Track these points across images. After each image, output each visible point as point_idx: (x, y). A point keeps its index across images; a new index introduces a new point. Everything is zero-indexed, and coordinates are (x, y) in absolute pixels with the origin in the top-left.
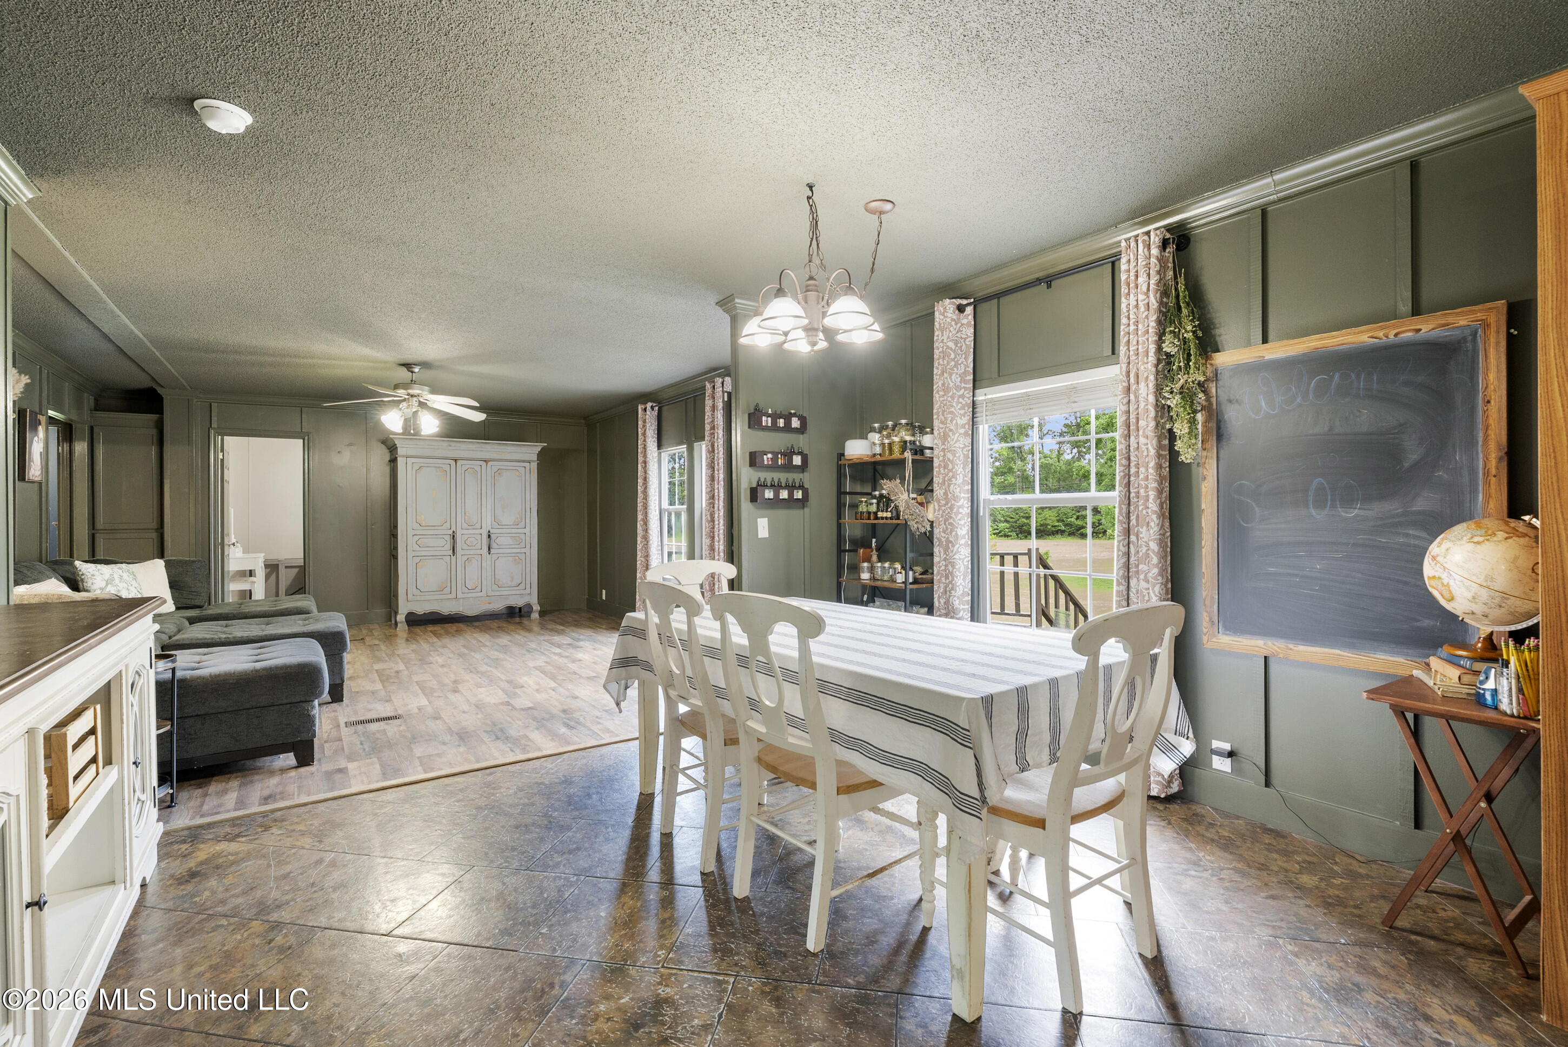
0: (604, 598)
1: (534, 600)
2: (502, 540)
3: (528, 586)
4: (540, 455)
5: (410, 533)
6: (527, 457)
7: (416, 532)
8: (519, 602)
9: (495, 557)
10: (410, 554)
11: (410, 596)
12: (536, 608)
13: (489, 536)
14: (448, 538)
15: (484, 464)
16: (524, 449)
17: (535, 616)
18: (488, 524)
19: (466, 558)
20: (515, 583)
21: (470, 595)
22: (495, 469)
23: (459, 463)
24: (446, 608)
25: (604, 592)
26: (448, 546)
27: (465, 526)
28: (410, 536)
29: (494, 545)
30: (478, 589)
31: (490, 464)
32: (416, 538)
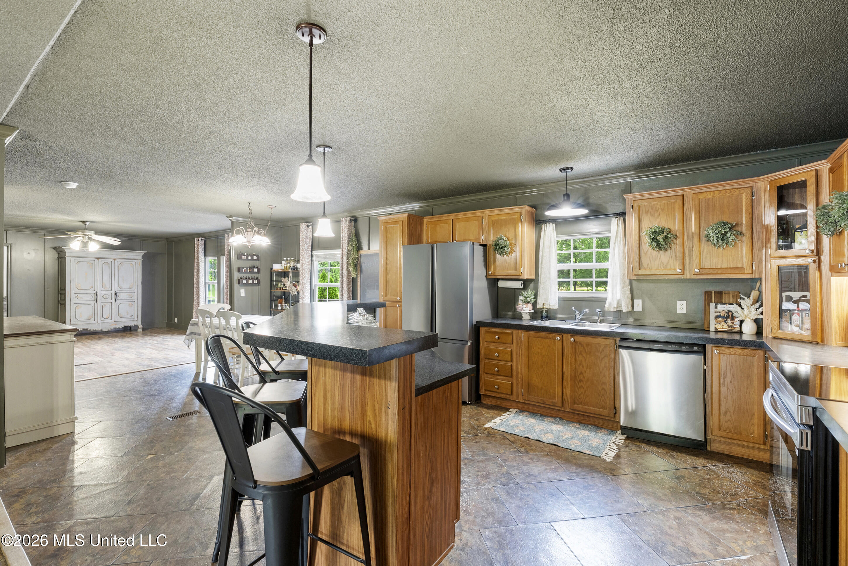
0: (176, 321)
1: (139, 323)
2: (122, 296)
3: (136, 317)
4: (143, 257)
5: (73, 292)
6: (137, 257)
7: (76, 292)
8: (132, 324)
9: (118, 303)
10: (73, 302)
11: (72, 322)
12: (141, 326)
13: (116, 294)
14: (93, 295)
15: (113, 261)
16: (135, 254)
17: (140, 330)
18: (115, 288)
19: (103, 304)
20: (129, 315)
21: (105, 321)
22: (119, 263)
23: (100, 260)
24: (92, 327)
25: (176, 319)
26: (93, 299)
27: (103, 289)
28: (72, 294)
29: (118, 298)
30: (110, 318)
31: (116, 260)
32: (76, 295)
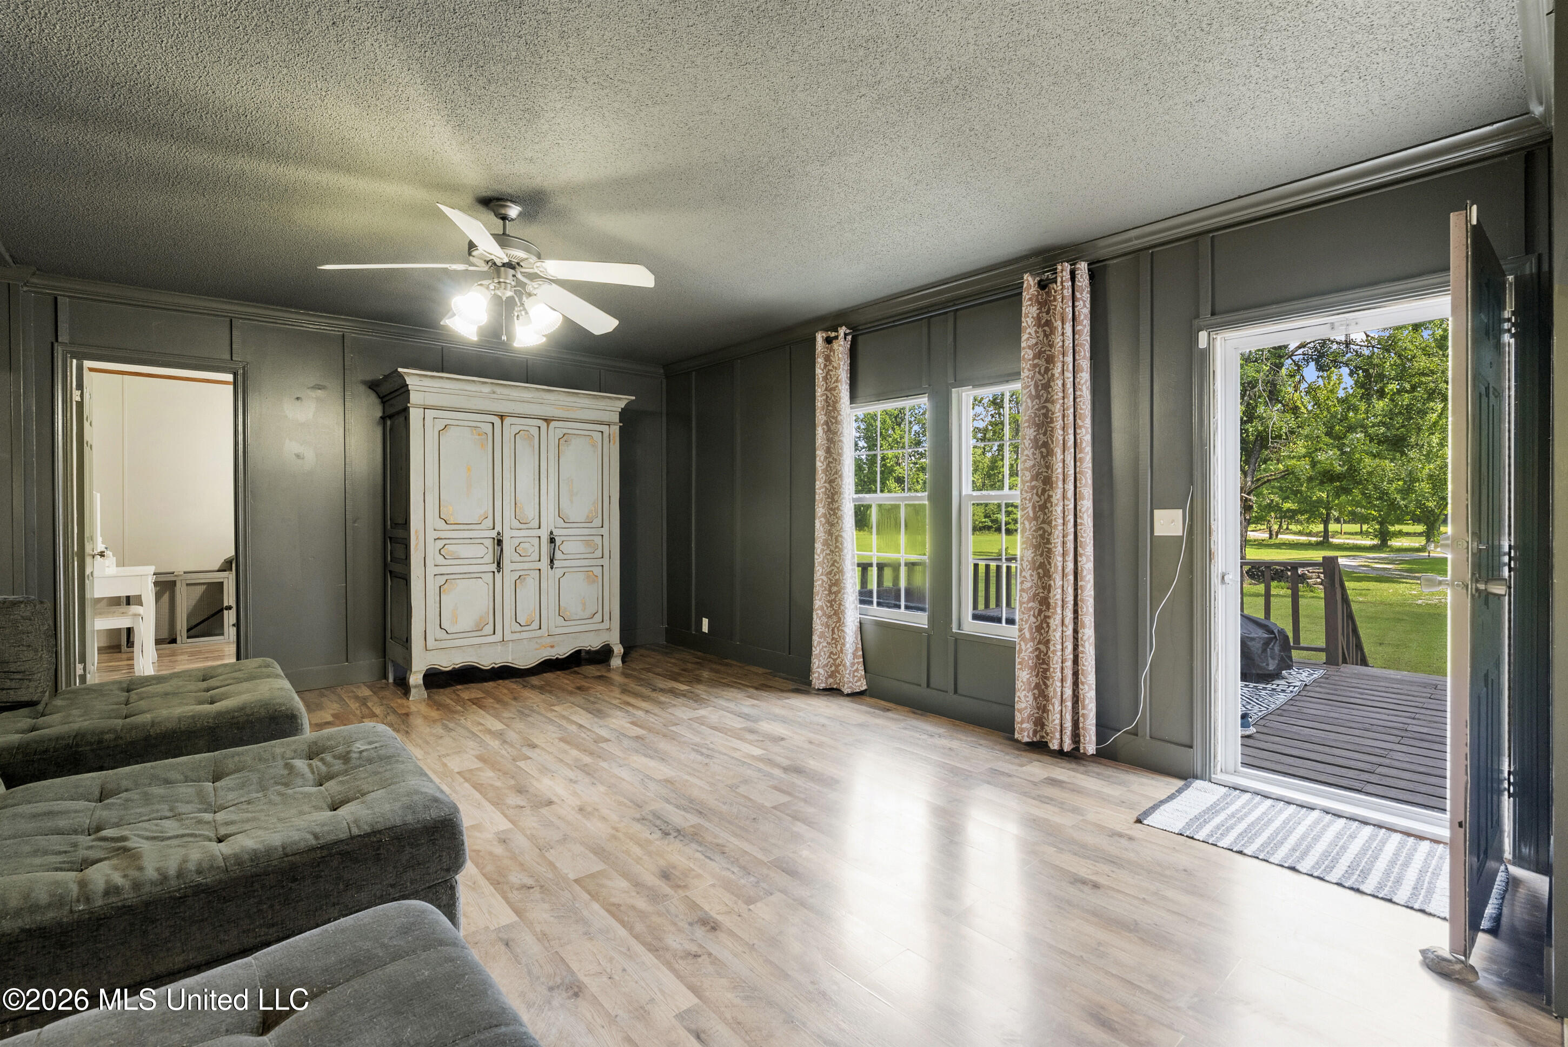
0: (705, 628)
1: (614, 638)
2: (570, 547)
3: (607, 617)
4: (624, 414)
5: (431, 535)
6: (606, 417)
7: (442, 534)
8: (593, 642)
9: (559, 573)
10: (431, 570)
11: (431, 643)
12: (618, 649)
13: (552, 540)
14: (489, 543)
15: (543, 425)
16: (602, 404)
17: (616, 662)
18: (550, 521)
19: (517, 574)
20: (588, 613)
21: (525, 635)
22: (559, 433)
23: (508, 421)
24: (487, 660)
25: (705, 622)
26: (489, 558)
27: (516, 524)
28: (430, 540)
29: (558, 555)
30: (535, 625)
31: (553, 424)
32: (440, 544)
